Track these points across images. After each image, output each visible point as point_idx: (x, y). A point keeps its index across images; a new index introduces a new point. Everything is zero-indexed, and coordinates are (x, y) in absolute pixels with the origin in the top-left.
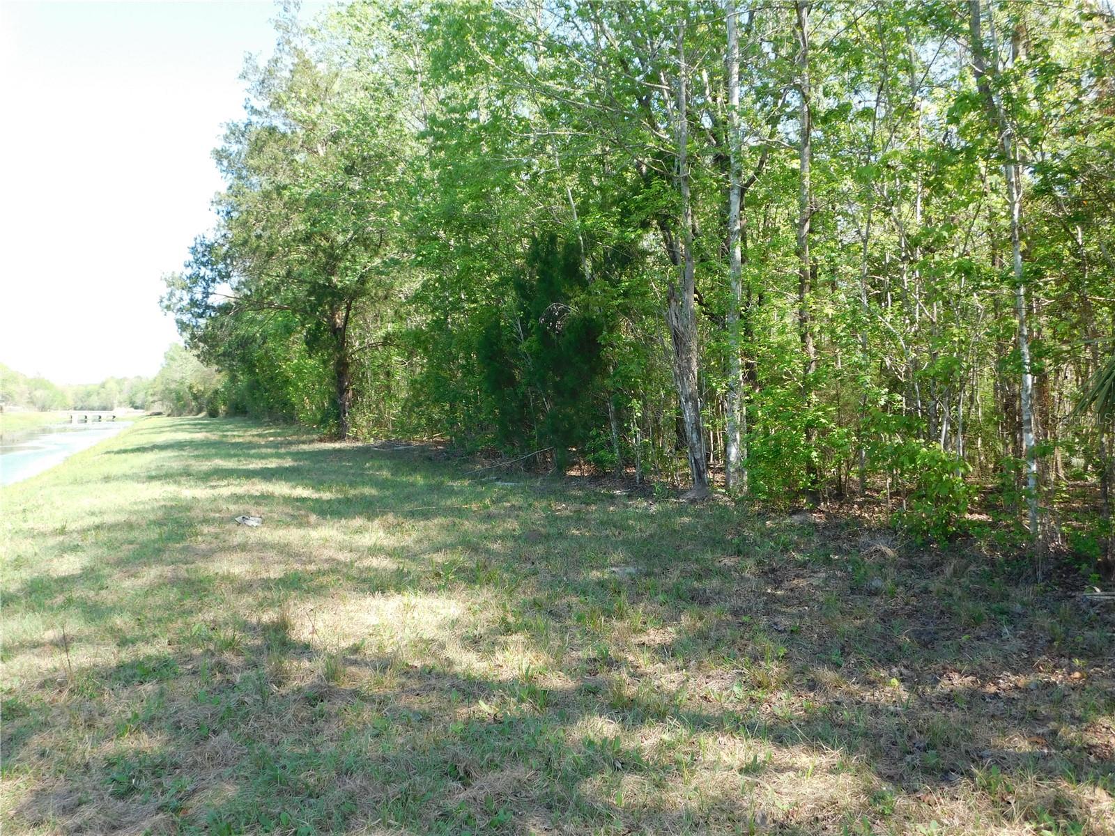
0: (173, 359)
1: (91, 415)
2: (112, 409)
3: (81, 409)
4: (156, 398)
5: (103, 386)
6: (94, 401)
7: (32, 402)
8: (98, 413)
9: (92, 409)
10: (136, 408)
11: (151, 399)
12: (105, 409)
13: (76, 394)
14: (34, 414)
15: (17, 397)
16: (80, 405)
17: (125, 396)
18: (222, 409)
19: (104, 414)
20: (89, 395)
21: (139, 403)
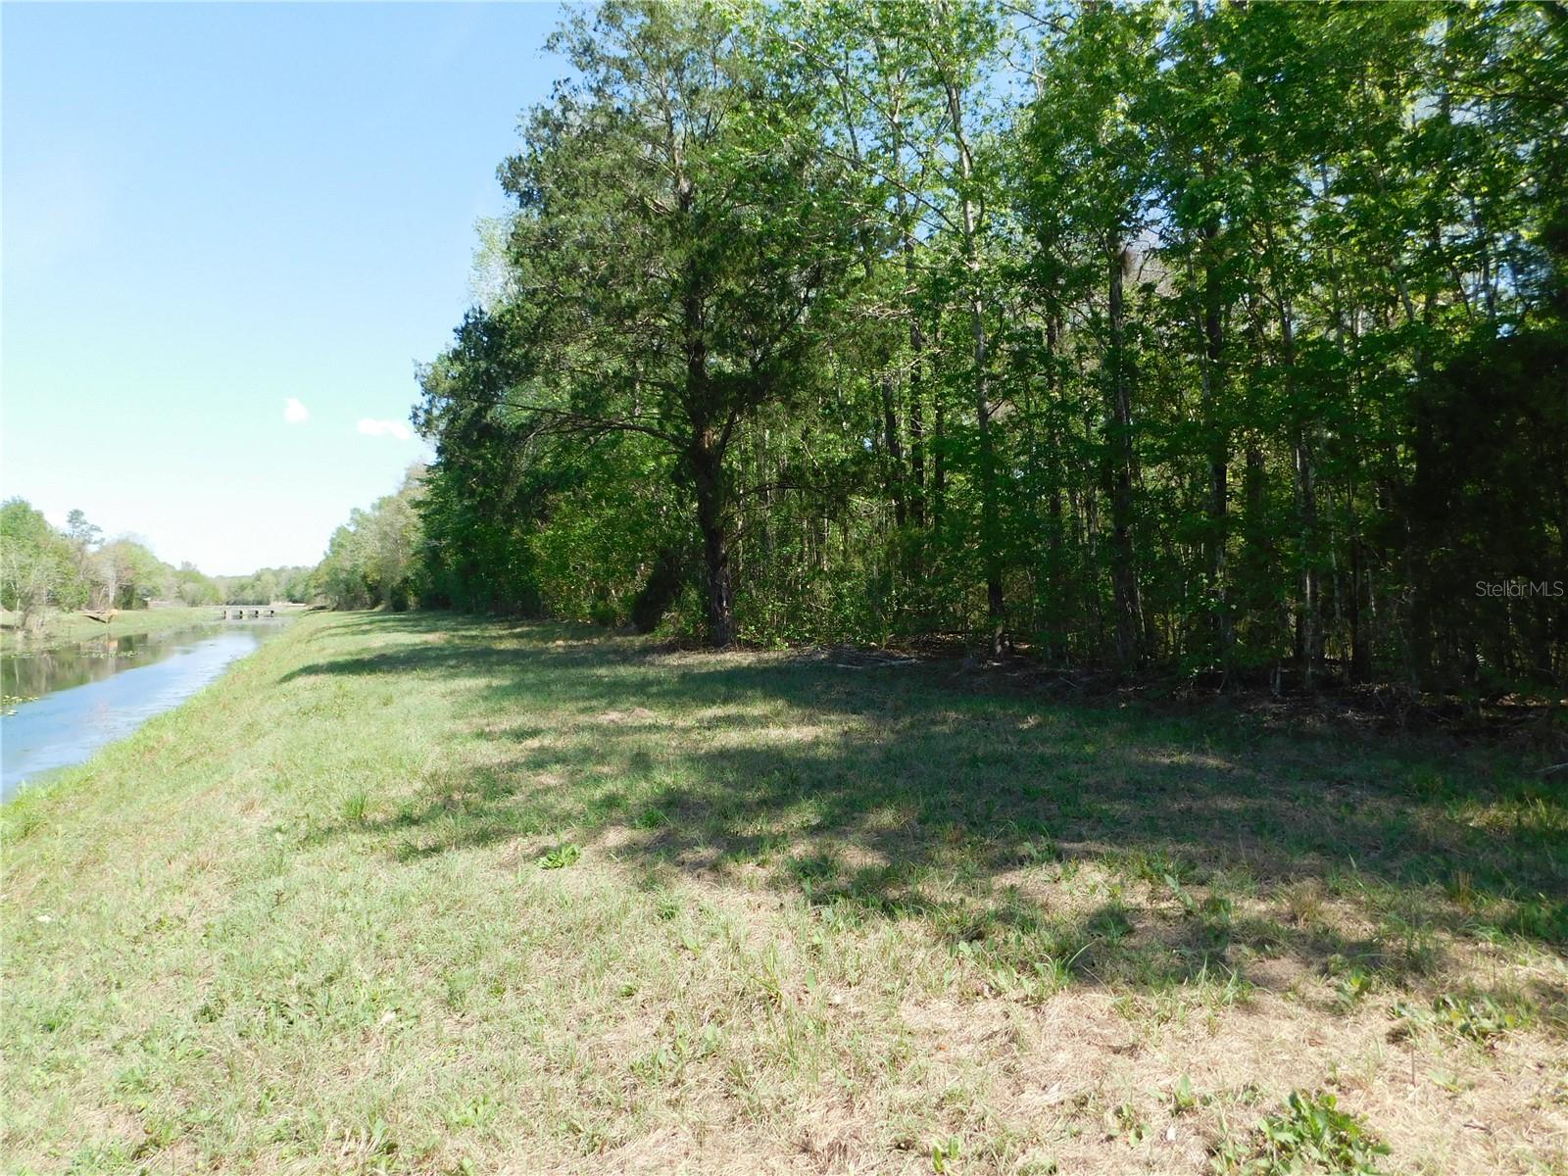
0: (341, 545)
1: (246, 610)
2: (268, 603)
3: (234, 603)
4: (319, 590)
5: (258, 578)
6: (249, 595)
7: (181, 596)
8: (255, 608)
9: (246, 603)
10: (295, 602)
11: (313, 592)
12: (260, 603)
13: (229, 588)
14: (183, 609)
15: (163, 590)
16: (233, 599)
17: (282, 589)
18: (412, 600)
19: (261, 609)
20: (243, 588)
21: (298, 596)
